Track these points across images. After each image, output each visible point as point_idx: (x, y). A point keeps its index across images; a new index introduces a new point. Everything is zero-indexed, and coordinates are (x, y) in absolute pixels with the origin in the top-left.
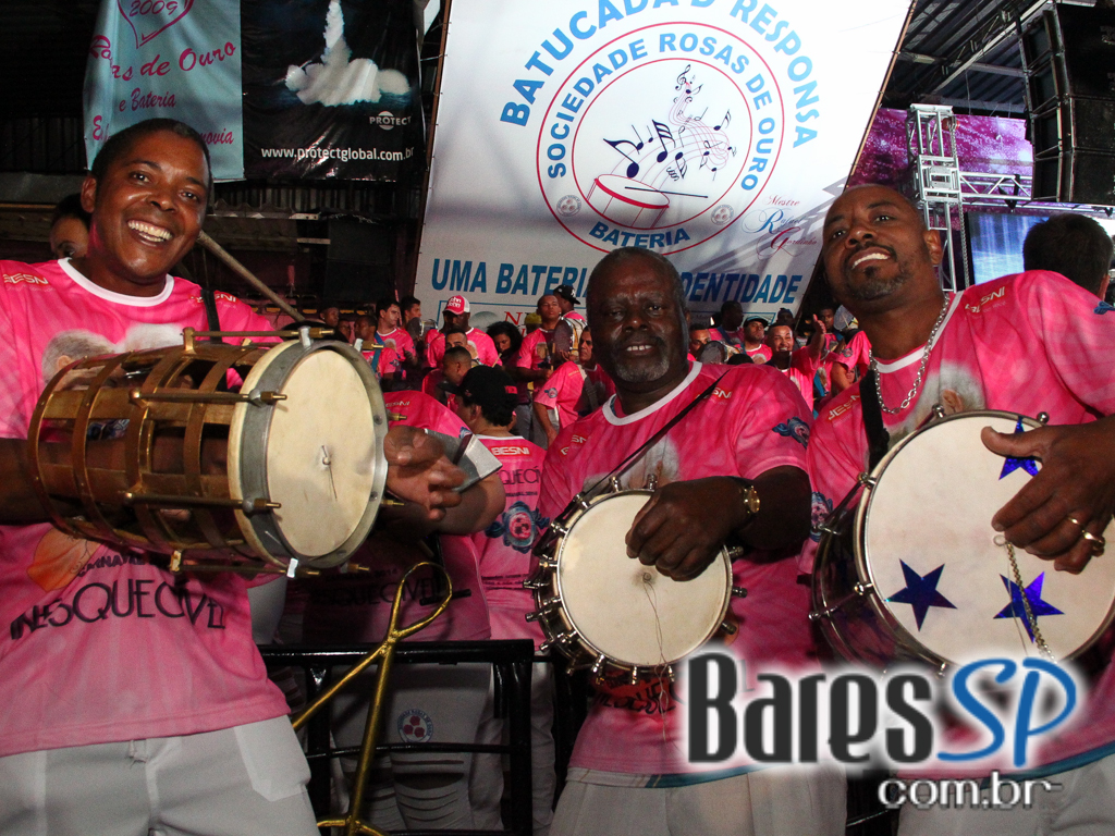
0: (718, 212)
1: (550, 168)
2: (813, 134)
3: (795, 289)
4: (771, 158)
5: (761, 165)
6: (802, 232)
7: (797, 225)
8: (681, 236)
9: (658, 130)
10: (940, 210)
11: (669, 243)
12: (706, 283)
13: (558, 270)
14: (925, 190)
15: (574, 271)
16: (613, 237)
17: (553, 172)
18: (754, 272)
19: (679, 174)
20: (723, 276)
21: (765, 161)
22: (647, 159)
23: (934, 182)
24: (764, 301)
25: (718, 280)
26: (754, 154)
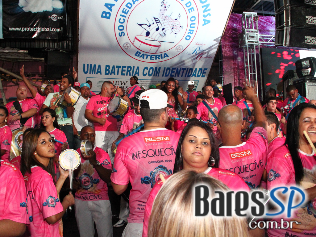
0: (178, 48)
1: (119, 33)
2: (209, 22)
3: (205, 73)
4: (195, 29)
5: (192, 32)
6: (207, 54)
7: (205, 52)
8: (166, 55)
9: (156, 20)
10: (252, 47)
11: (162, 58)
12: (175, 71)
13: (125, 67)
14: (247, 40)
15: (130, 67)
16: (143, 56)
17: (120, 35)
18: (191, 67)
19: (164, 35)
20: (181, 69)
21: (193, 31)
22: (152, 30)
23: (250, 38)
24: (195, 77)
25: (179, 70)
26: (189, 28)
